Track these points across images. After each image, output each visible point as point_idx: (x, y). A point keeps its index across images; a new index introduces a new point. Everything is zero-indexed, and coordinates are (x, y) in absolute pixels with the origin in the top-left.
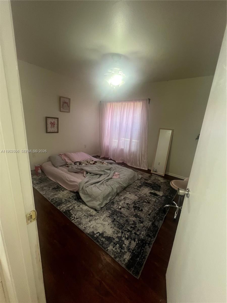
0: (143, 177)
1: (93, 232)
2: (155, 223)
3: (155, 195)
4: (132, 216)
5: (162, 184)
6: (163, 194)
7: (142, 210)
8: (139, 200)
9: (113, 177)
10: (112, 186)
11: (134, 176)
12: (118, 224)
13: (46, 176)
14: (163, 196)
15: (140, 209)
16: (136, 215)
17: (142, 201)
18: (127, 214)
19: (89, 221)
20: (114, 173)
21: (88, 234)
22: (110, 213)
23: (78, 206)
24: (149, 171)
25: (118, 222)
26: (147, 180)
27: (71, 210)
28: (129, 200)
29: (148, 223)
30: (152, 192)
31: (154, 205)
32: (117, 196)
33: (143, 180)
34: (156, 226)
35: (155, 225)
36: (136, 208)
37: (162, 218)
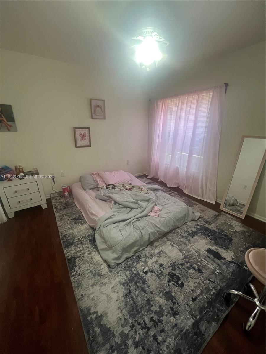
0: (202, 215)
1: (89, 309)
2: (201, 324)
3: (217, 256)
4: (161, 294)
5: (237, 234)
6: (233, 257)
7: (182, 285)
8: (183, 262)
9: (149, 214)
10: (142, 230)
11: (185, 214)
12: (131, 304)
13: (73, 200)
14: (231, 262)
15: (179, 282)
16: (169, 293)
17: (188, 265)
18: (153, 287)
19: (92, 285)
20: (153, 207)
21: (82, 310)
22: (127, 276)
23: (89, 252)
24: (216, 207)
25: (134, 299)
26: (210, 223)
27: (78, 257)
28: (165, 259)
29: (186, 319)
30: (212, 250)
31: (209, 280)
32: (149, 246)
33: (203, 222)
34: (201, 332)
35: (198, 329)
36: (173, 278)
37: (218, 316)
